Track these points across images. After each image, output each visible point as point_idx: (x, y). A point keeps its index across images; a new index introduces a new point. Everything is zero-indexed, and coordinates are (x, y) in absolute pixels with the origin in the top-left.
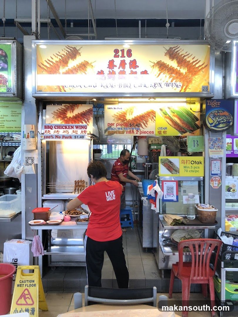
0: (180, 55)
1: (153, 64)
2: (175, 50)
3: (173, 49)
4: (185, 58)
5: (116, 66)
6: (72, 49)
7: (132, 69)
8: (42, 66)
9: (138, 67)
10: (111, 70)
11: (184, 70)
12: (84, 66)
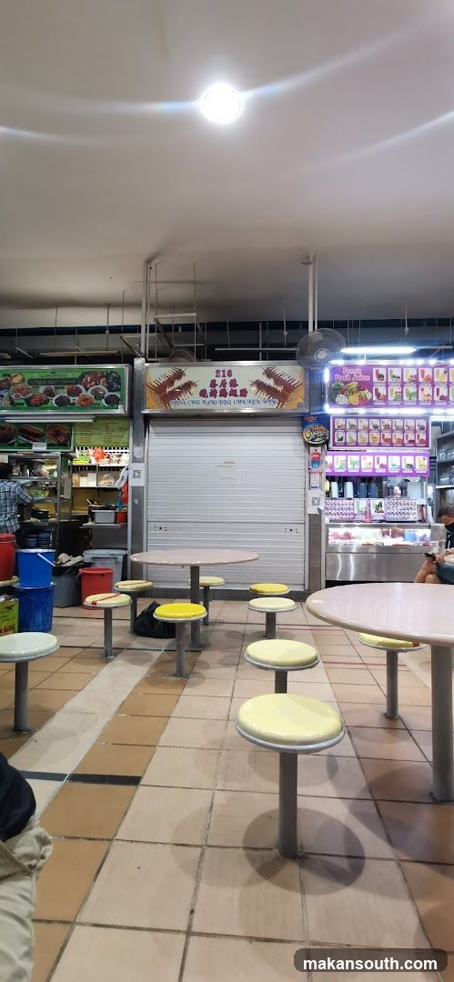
0: (276, 374)
1: (252, 383)
2: (272, 369)
4: (281, 377)
5: (217, 385)
6: (178, 370)
7: (232, 388)
8: (151, 386)
9: (238, 385)
10: (213, 389)
11: (280, 389)
12: (188, 386)
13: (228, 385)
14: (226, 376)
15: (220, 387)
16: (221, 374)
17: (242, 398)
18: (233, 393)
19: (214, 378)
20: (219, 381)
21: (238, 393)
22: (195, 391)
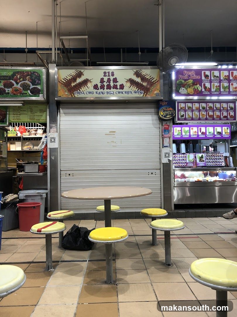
0: (142, 74)
1: (127, 80)
2: (139, 72)
3: (138, 71)
4: (145, 76)
5: (105, 82)
6: (79, 72)
7: (114, 83)
8: (61, 82)
9: (118, 82)
10: (102, 84)
11: (145, 84)
12: (86, 82)
13: (112, 82)
14: (110, 76)
15: (107, 83)
16: (107, 74)
17: (121, 90)
18: (115, 87)
19: (102, 77)
20: (106, 79)
21: (118, 87)
22: (90, 85)
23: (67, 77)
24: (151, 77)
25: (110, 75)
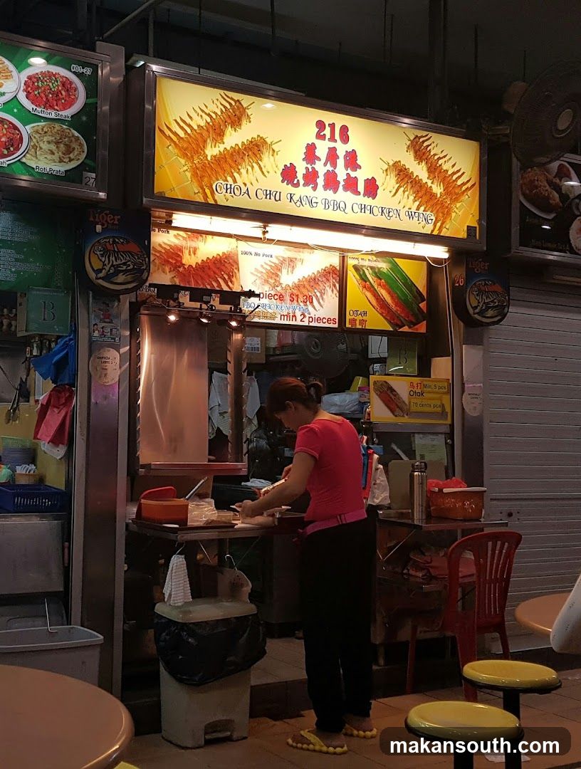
0: (432, 154)
1: (386, 167)
2: (423, 142)
3: (421, 140)
4: (440, 162)
5: (319, 159)
6: (233, 103)
7: (349, 171)
8: (168, 132)
9: (360, 167)
10: (309, 166)
11: (438, 189)
12: (255, 148)
13: (341, 162)
14: (336, 141)
15: (325, 164)
16: (327, 132)
17: (368, 201)
18: (351, 185)
19: (312, 138)
20: (322, 149)
21: (361, 187)
22: (272, 165)
23: (191, 118)
24: (455, 169)
25: (337, 136)
